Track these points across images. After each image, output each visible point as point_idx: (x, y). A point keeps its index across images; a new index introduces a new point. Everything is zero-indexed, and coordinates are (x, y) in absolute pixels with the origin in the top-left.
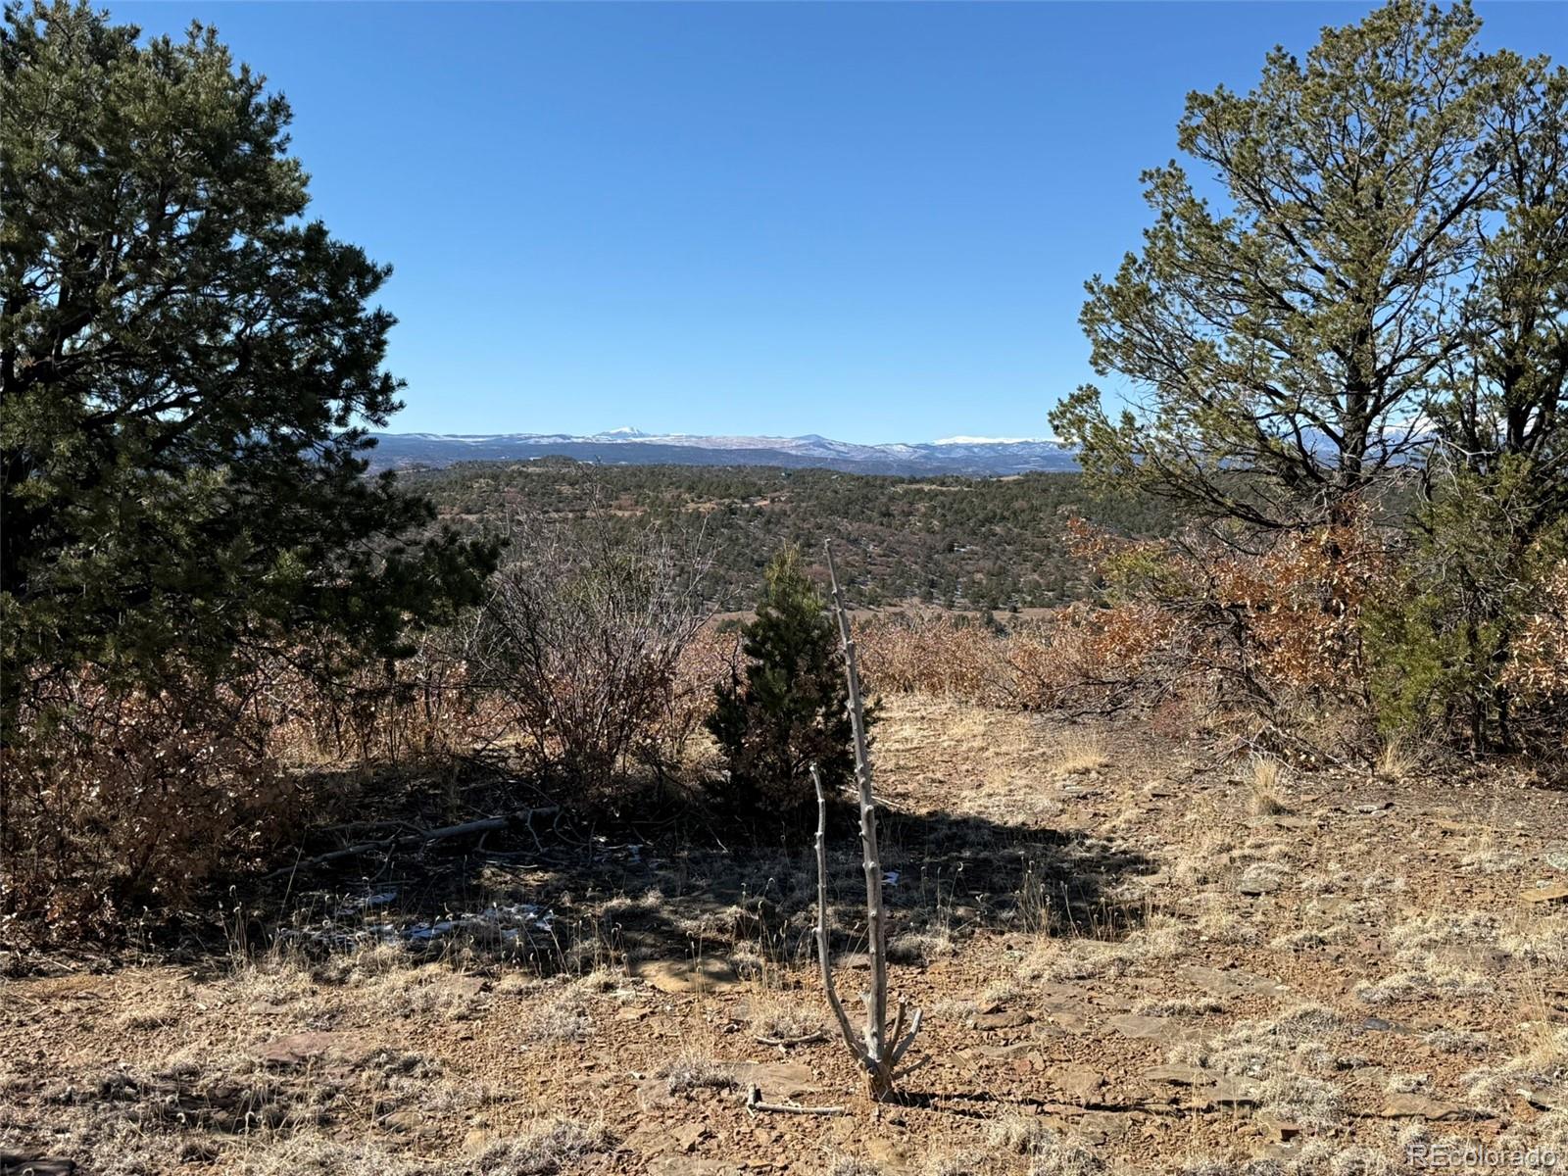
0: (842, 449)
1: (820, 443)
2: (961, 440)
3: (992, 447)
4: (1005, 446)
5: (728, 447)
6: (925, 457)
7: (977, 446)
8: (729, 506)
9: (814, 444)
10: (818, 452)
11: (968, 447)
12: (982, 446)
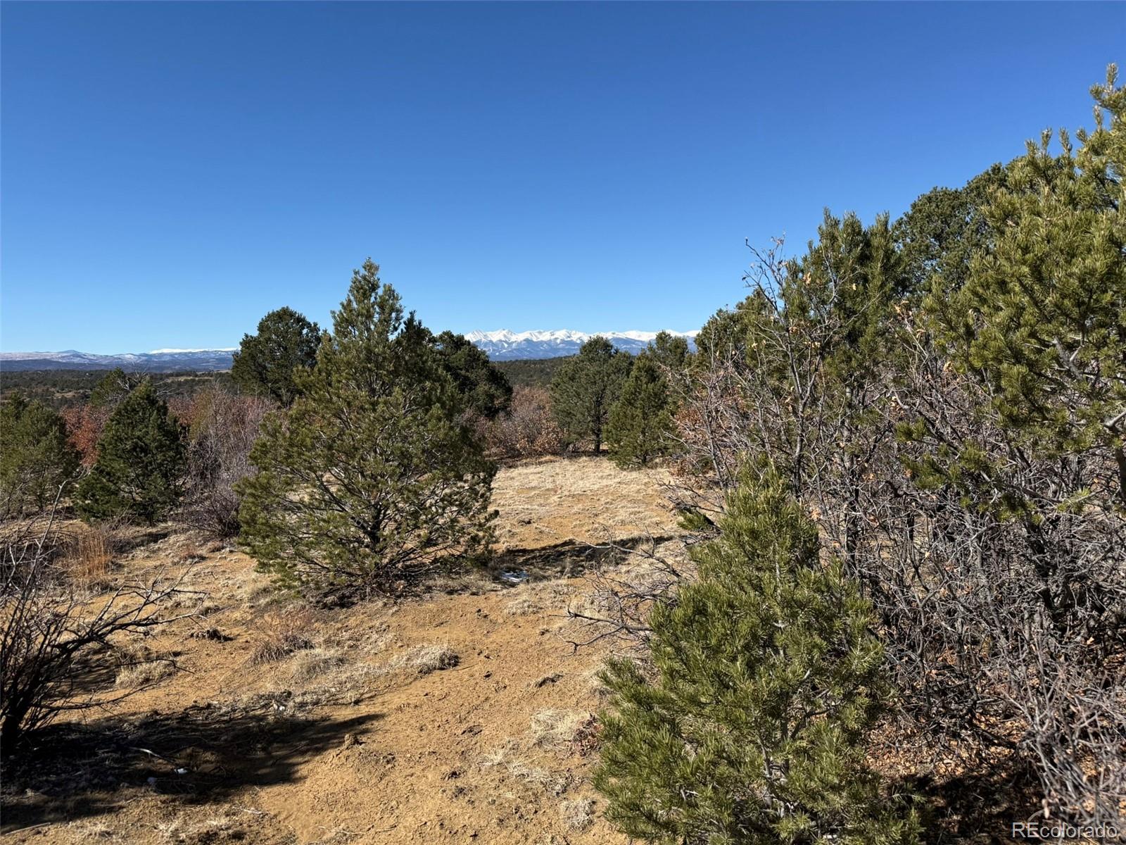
0: (92, 358)
1: (77, 355)
2: (166, 351)
3: (185, 354)
4: (193, 354)
5: (14, 359)
6: (146, 361)
7: (176, 354)
8: (84, 393)
9: (73, 356)
10: (76, 360)
11: (172, 355)
12: (180, 354)
